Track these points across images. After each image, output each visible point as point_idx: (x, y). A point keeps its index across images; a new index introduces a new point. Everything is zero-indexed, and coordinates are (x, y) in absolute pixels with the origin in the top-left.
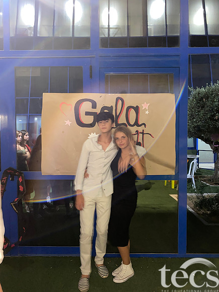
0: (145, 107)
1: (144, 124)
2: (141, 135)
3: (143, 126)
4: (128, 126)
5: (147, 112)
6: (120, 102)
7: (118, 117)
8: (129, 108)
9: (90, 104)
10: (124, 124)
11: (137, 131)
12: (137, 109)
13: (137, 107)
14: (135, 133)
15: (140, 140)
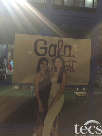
0: (75, 46)
2: (72, 62)
3: (74, 57)
4: (65, 57)
6: (61, 42)
7: (59, 51)
8: (66, 46)
9: (44, 42)
10: (63, 55)
11: (70, 60)
12: (70, 47)
15: (71, 65)
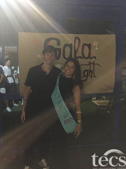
1: (95, 57)
3: (94, 58)
4: (84, 59)
5: (97, 48)
7: (76, 52)
8: (84, 45)
9: (56, 42)
10: (80, 57)
11: (90, 62)
12: (89, 46)
13: (90, 44)
14: (88, 64)
15: (92, 69)
